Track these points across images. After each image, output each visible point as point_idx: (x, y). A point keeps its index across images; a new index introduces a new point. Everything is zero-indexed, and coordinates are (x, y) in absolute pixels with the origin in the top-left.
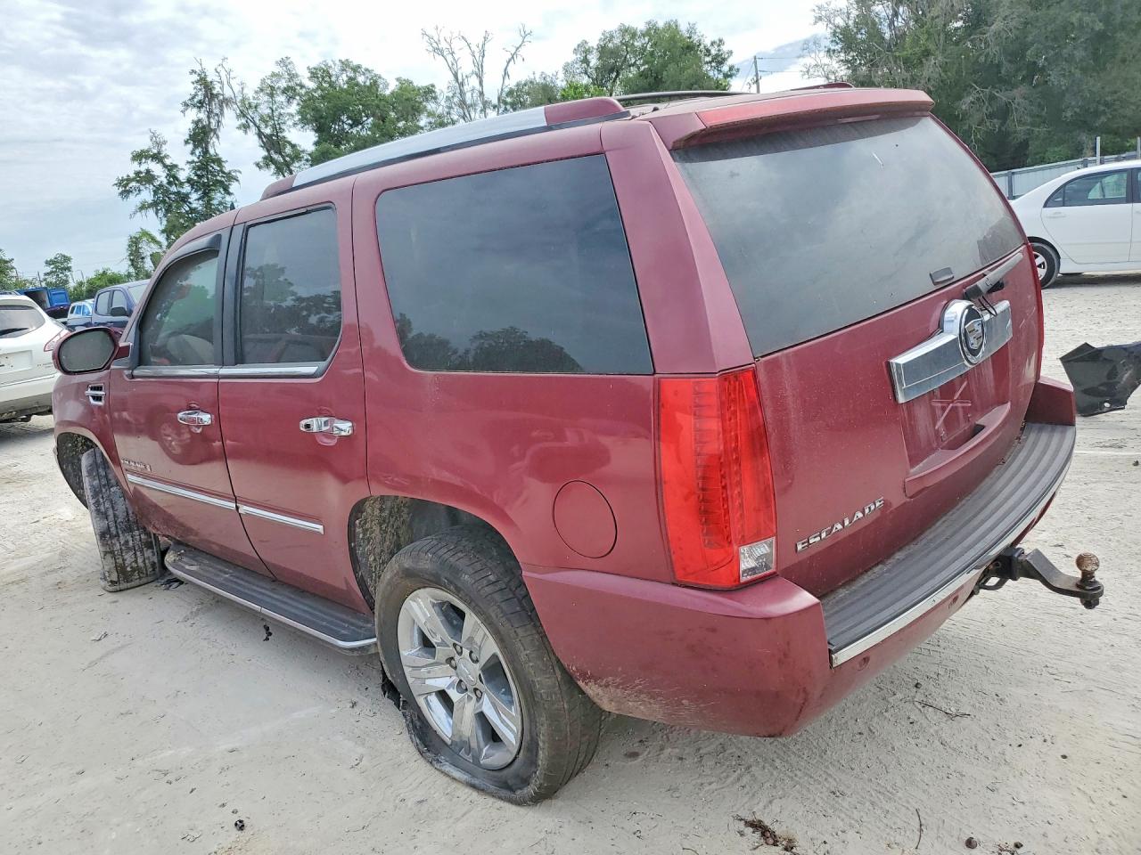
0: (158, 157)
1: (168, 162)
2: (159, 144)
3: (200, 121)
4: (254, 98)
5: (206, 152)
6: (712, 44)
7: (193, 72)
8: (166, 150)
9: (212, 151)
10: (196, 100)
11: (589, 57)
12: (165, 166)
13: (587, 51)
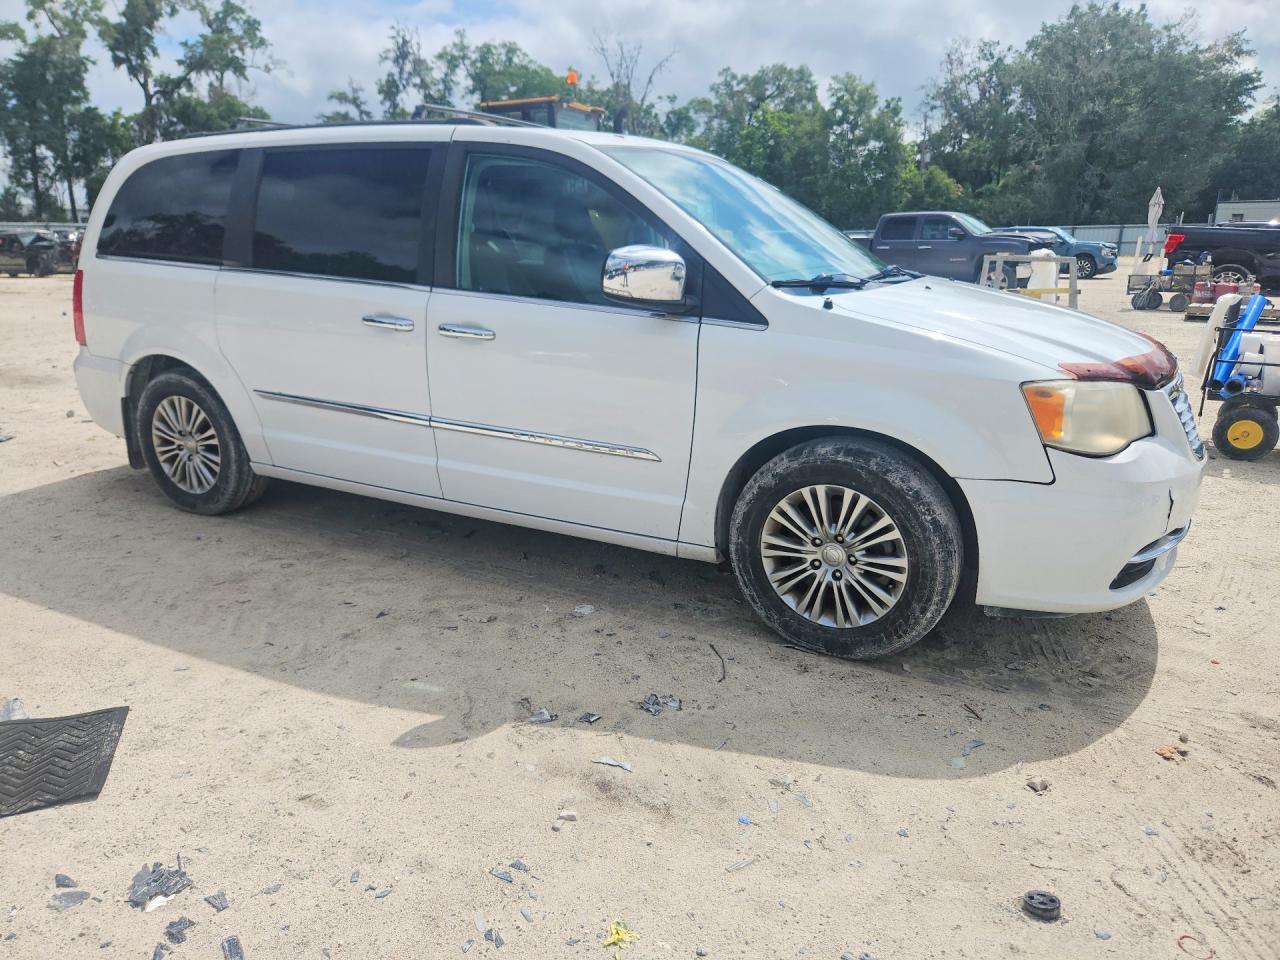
0: (356, 102)
1: (364, 107)
2: (355, 91)
3: (390, 75)
4: (433, 62)
5: (395, 105)
6: (893, 99)
7: (393, 28)
8: (363, 97)
9: (401, 105)
10: (392, 55)
11: (734, 83)
12: (362, 112)
13: (734, 77)
